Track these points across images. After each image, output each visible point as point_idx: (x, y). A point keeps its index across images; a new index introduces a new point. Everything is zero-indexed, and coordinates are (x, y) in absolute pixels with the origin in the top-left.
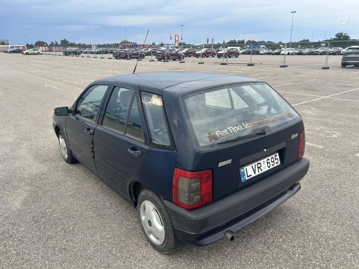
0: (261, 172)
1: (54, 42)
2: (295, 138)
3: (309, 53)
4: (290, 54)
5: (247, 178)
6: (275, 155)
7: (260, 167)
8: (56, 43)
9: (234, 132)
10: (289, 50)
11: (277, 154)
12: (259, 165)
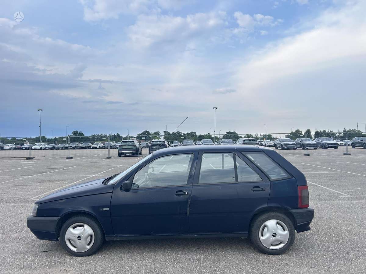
3: (62, 148)
4: (43, 148)
10: (41, 145)
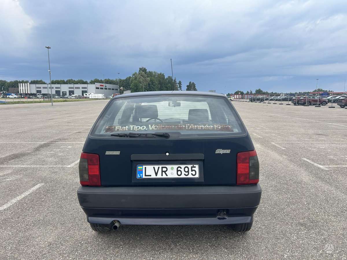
0: (164, 176)
1: (250, 92)
2: (223, 153)
5: (144, 177)
6: (192, 166)
7: (165, 172)
8: (251, 92)
9: (134, 129)
11: (197, 166)
12: (164, 169)
